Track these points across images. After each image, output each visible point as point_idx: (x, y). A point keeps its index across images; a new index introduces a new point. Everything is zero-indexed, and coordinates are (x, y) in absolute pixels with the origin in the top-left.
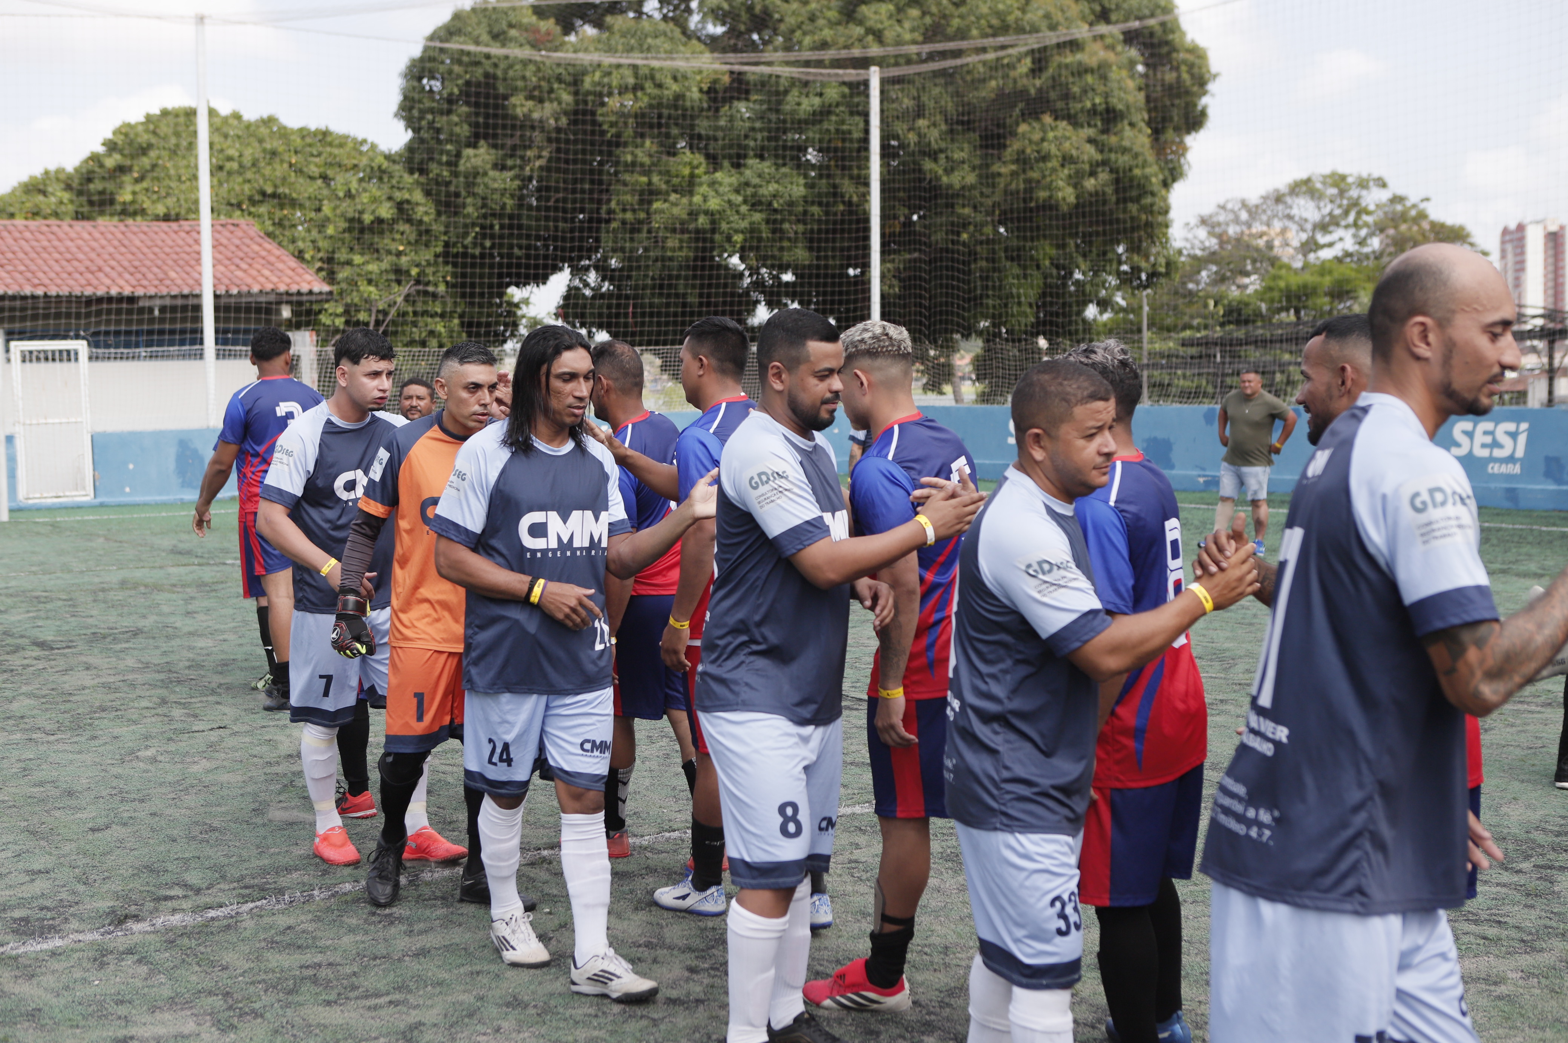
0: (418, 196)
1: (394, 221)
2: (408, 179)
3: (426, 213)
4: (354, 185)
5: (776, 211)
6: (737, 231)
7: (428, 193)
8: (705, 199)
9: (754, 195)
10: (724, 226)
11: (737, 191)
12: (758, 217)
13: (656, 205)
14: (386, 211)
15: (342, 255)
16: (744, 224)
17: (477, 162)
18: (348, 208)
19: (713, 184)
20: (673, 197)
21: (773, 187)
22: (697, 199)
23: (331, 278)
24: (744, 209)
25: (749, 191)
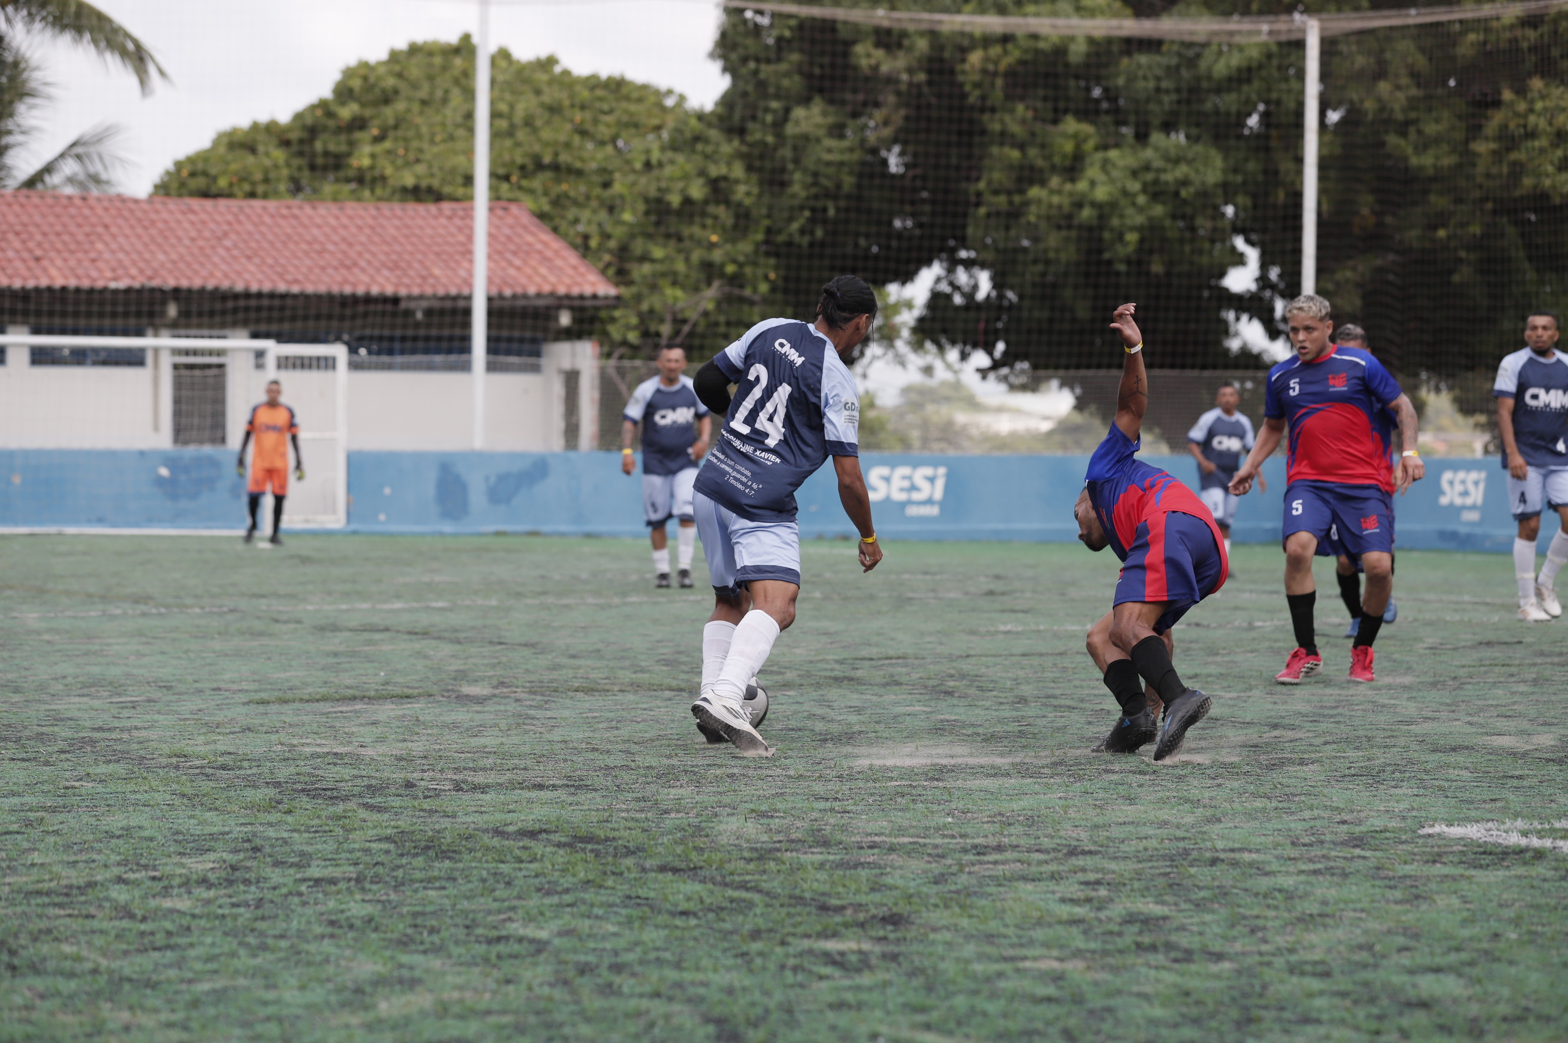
0: (738, 171)
1: (706, 202)
2: (728, 148)
3: (748, 194)
4: (655, 156)
5: (1185, 202)
6: (1133, 229)
7: (750, 168)
8: (1093, 183)
9: (1156, 182)
10: (1115, 222)
11: (1134, 174)
12: (1159, 210)
13: (1035, 192)
14: (697, 191)
15: (638, 246)
16: (1139, 220)
17: (805, 127)
18: (648, 185)
19: (1105, 165)
20: (1055, 181)
21: (1182, 170)
22: (1082, 186)
23: (621, 276)
24: (1141, 200)
25: (1149, 177)
